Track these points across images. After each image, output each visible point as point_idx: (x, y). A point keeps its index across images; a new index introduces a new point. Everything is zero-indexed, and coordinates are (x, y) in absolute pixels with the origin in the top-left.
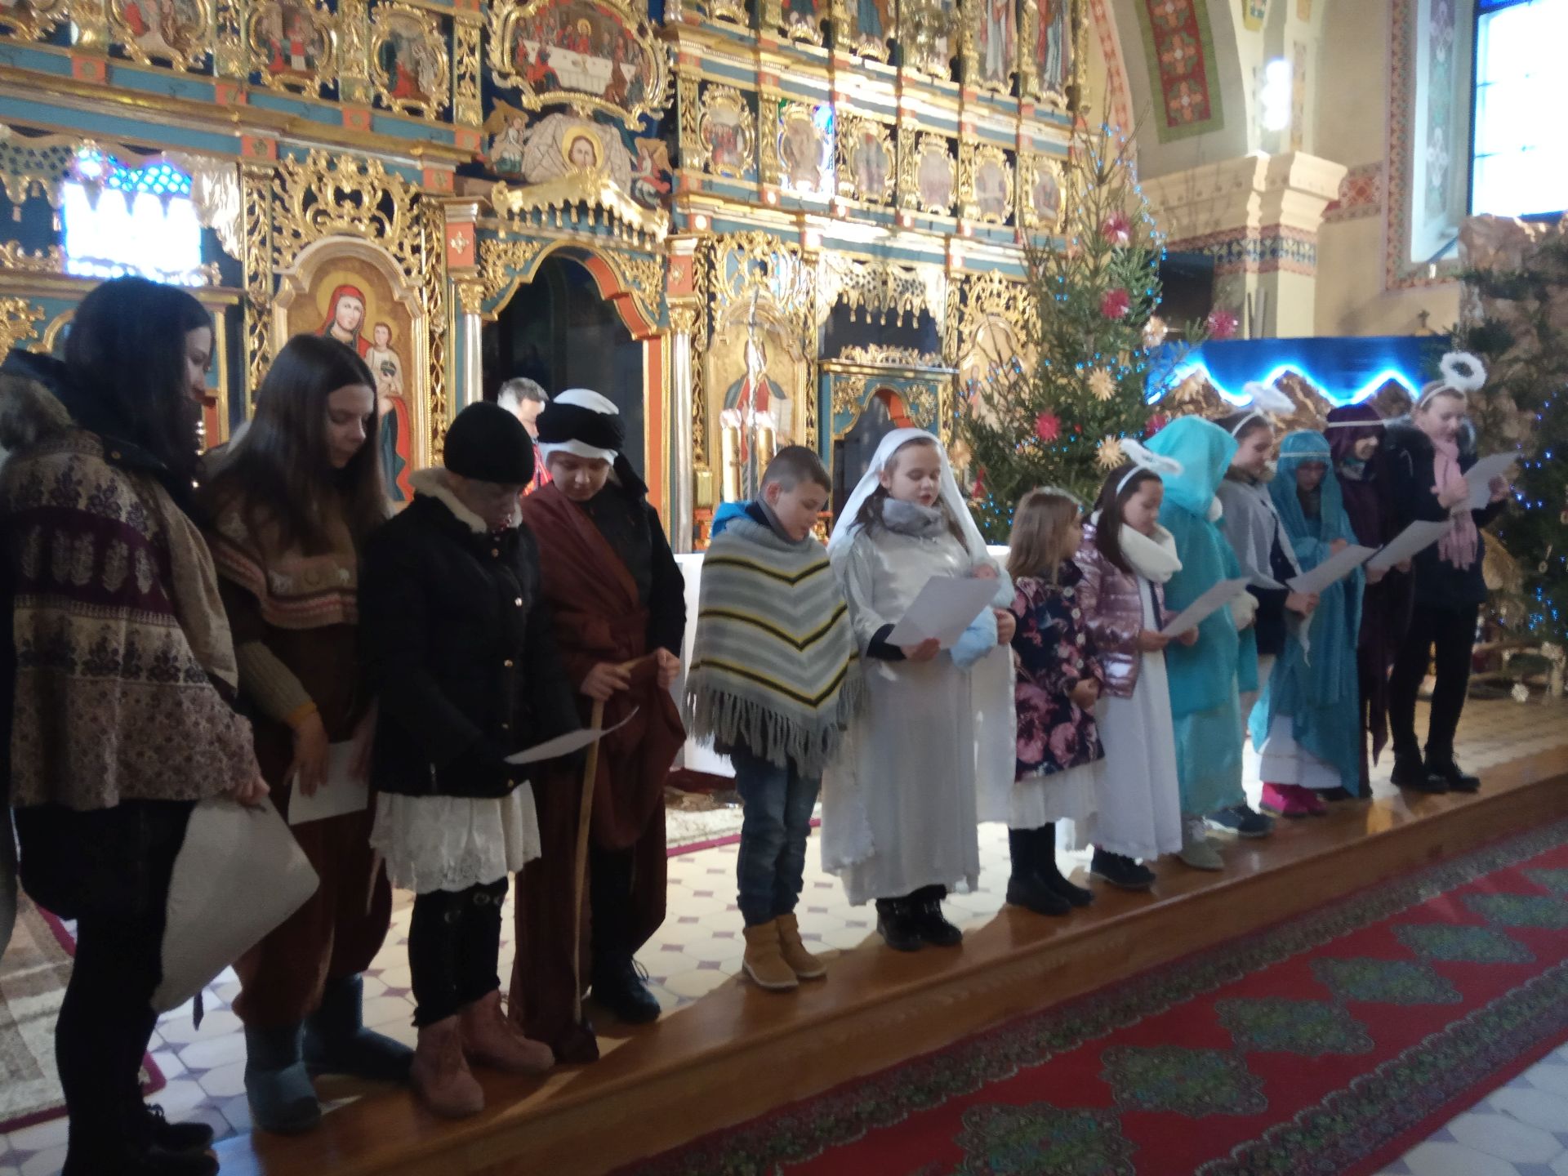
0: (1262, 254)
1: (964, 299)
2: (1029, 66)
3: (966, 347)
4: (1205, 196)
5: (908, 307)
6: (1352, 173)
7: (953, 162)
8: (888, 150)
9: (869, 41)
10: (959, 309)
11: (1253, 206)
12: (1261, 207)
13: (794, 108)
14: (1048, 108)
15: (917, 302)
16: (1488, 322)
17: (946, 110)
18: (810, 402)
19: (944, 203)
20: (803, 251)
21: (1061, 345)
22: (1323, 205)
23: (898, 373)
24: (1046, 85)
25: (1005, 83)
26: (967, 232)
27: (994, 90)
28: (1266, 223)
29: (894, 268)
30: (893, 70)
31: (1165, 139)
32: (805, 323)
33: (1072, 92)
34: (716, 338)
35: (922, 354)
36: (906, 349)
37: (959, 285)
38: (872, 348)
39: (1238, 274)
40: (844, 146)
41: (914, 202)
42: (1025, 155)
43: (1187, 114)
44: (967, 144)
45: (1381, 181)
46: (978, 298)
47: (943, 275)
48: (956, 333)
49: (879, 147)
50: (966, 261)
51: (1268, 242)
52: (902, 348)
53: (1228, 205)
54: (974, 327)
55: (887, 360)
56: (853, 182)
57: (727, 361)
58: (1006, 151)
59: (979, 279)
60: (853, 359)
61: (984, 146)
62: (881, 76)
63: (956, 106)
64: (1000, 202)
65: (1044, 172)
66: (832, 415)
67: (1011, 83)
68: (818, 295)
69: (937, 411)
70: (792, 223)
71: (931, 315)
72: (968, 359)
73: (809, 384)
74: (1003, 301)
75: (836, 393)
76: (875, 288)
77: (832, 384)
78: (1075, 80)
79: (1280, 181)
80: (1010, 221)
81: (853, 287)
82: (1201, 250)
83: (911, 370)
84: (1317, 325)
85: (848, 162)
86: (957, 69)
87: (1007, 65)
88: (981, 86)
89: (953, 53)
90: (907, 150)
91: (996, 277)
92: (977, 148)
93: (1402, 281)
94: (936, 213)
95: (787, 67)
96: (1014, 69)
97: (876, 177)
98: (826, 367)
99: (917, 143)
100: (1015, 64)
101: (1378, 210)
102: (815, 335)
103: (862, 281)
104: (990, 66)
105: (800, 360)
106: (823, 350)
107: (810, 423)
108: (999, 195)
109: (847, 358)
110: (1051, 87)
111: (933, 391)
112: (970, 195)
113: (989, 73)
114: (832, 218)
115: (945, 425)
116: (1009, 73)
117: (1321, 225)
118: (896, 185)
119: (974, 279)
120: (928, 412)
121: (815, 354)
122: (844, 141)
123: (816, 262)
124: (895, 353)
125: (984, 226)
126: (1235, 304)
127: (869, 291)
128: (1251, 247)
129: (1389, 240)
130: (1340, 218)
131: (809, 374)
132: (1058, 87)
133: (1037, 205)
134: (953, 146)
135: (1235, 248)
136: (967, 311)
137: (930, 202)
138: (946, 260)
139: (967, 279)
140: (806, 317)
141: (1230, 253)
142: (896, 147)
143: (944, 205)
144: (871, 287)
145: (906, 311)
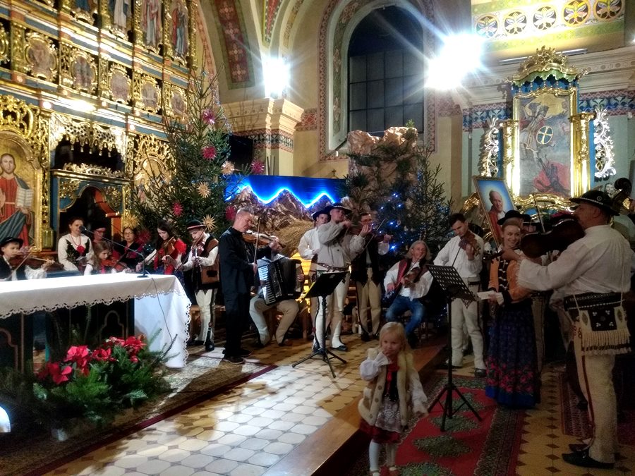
0: (272, 141)
1: (136, 146)
2: (167, 43)
3: (138, 169)
4: (248, 114)
5: (106, 147)
6: (306, 112)
7: (130, 80)
8: (93, 67)
9: (81, 12)
10: (133, 151)
11: (268, 119)
12: (271, 121)
13: (35, 35)
14: (177, 64)
15: (110, 145)
16: (359, 174)
17: (126, 54)
18: (44, 191)
19: (125, 98)
20: (41, 111)
21: (184, 171)
22: (296, 124)
23: (100, 180)
24: (176, 54)
25: (157, 49)
26: (137, 114)
27: (150, 50)
28: (273, 128)
29: (97, 127)
30: (96, 29)
31: (231, 88)
32: (42, 148)
33: (189, 59)
35: (113, 170)
36: (104, 168)
37: (133, 139)
38: (83, 165)
39: (263, 148)
40: (67, 61)
41: (108, 95)
42: (167, 83)
43: (240, 78)
44: (136, 72)
45: (316, 116)
46: (144, 146)
47: (124, 133)
48: (132, 162)
49: (88, 65)
50: (137, 128)
51: (275, 136)
52: (101, 167)
53: (258, 119)
54: (142, 160)
55: (92, 172)
56: (72, 80)
58: (157, 80)
59: (144, 137)
60: (71, 170)
61: (146, 75)
62: (88, 30)
63: (131, 54)
64: (154, 103)
65: (176, 92)
66: (59, 199)
67: (159, 49)
68: (50, 134)
69: (122, 199)
70: (33, 95)
71: (118, 151)
72: (138, 175)
73: (44, 182)
74: (157, 150)
75: (62, 187)
76: (85, 135)
77: (59, 182)
78: (190, 54)
79: (278, 111)
80: (160, 112)
81: (72, 133)
82: (247, 136)
83: (106, 178)
84: (294, 172)
85: (70, 69)
86: (132, 36)
87: (157, 40)
88: (144, 47)
89: (129, 29)
90: (104, 69)
91: (153, 137)
92: (142, 75)
93: (326, 157)
94: (120, 102)
95: (30, 12)
96: (161, 43)
97: (86, 80)
98: (55, 173)
99: (110, 67)
100: (161, 40)
101: (316, 128)
102: (49, 156)
103: (77, 130)
104: (148, 38)
105: (38, 168)
106: (54, 164)
107: (44, 203)
108: (154, 99)
109: (68, 169)
110: (179, 55)
111: (119, 190)
112: (139, 97)
113: (148, 42)
114: (58, 95)
115: (127, 207)
116: (158, 44)
117: (295, 132)
118: (98, 85)
119: (141, 137)
120: (116, 199)
121: (49, 166)
122: (67, 58)
123: (49, 117)
124: (98, 170)
125: (146, 112)
126: (262, 161)
127: (82, 136)
128: (267, 137)
129: (321, 141)
130: (302, 129)
131: (44, 176)
132: (182, 56)
133: (173, 107)
134: (130, 72)
135: (261, 137)
136: (138, 152)
137: (117, 97)
138: (126, 126)
139: (138, 137)
140: (42, 146)
141: (259, 139)
142: (98, 67)
143: (125, 99)
144: (83, 134)
145: (104, 149)
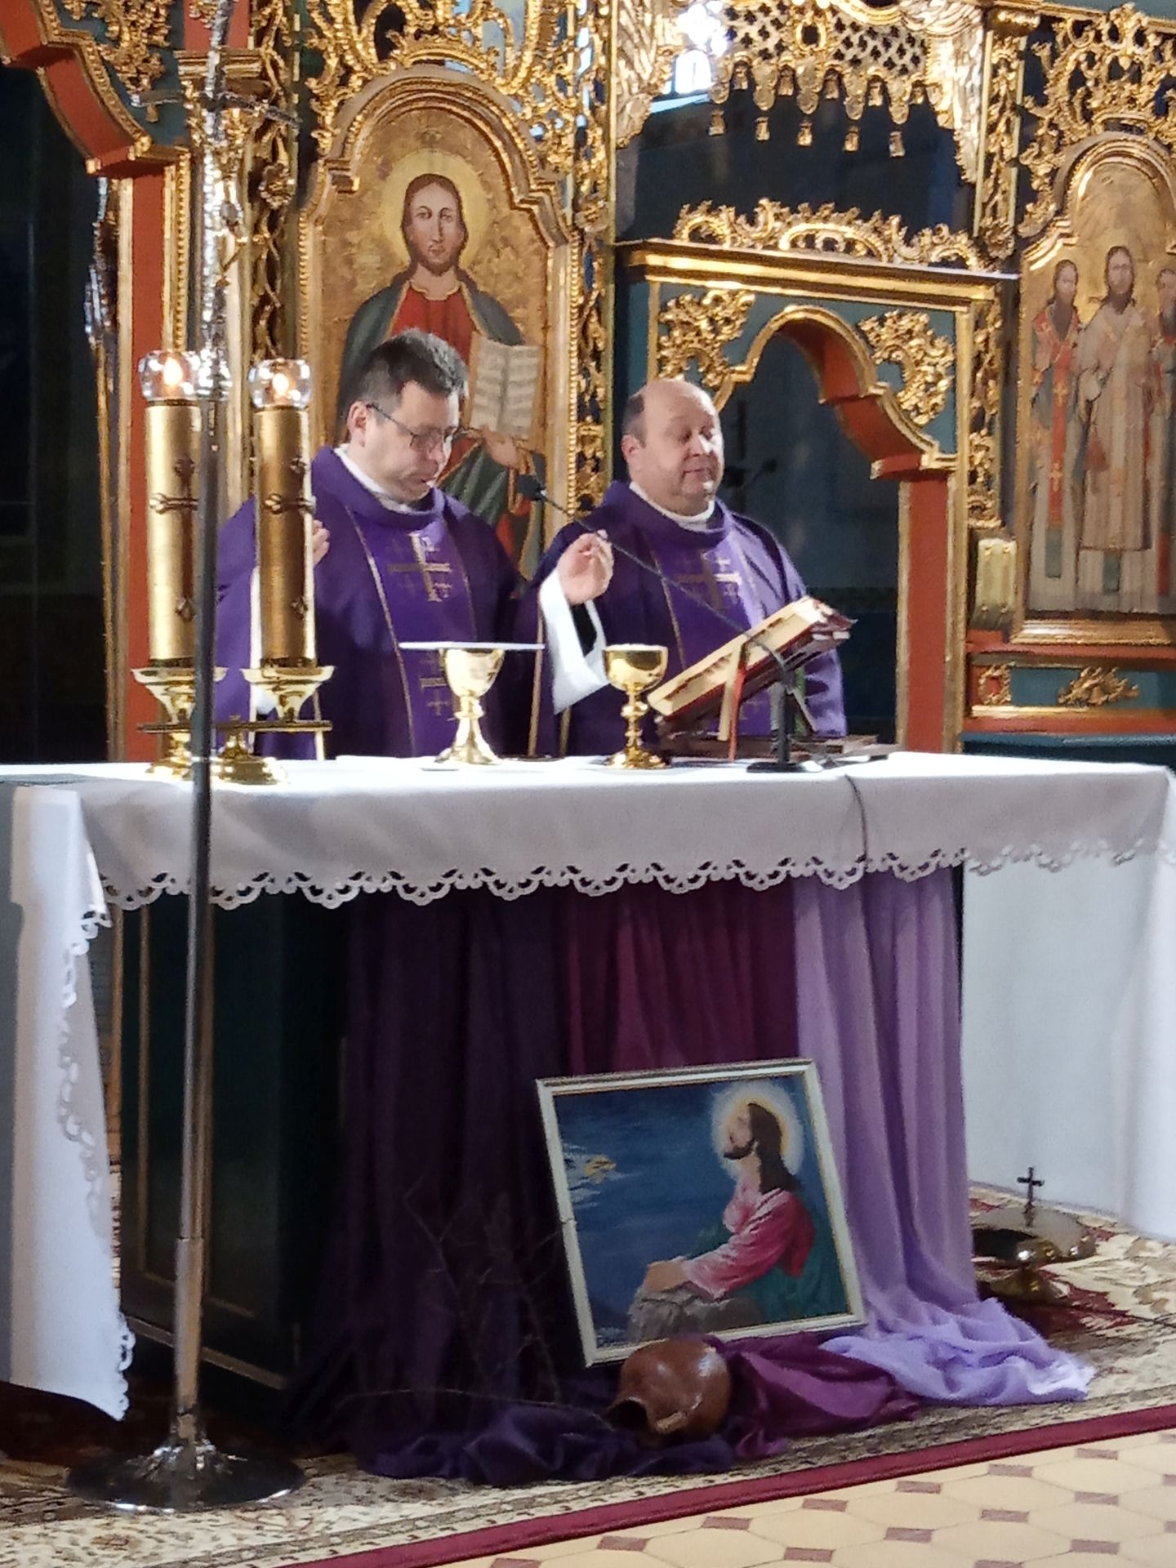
1: (1035, 82)
3: (1040, 212)
5: (877, 101)
10: (1019, 110)
18: (587, 350)
32: (582, 139)
34: (322, 175)
35: (912, 229)
37: (1023, 42)
38: (767, 210)
46: (1077, 79)
47: (976, 18)
48: (1014, 172)
54: (1064, 159)
55: (810, 240)
57: (353, 236)
59: (1079, 29)
60: (712, 239)
69: (956, 383)
71: (941, 120)
72: (1045, 244)
73: (587, 304)
74: (1147, 93)
75: (665, 327)
76: (780, 48)
77: (654, 304)
83: (878, 272)
98: (636, 259)
102: (610, 171)
109: (695, 236)
111: (944, 328)
115: (980, 424)
120: (926, 380)
121: (608, 225)
131: (588, 277)
136: (1046, 115)
139: (1045, 30)
140: (582, 124)
144: (770, 44)
145: (868, 111)
